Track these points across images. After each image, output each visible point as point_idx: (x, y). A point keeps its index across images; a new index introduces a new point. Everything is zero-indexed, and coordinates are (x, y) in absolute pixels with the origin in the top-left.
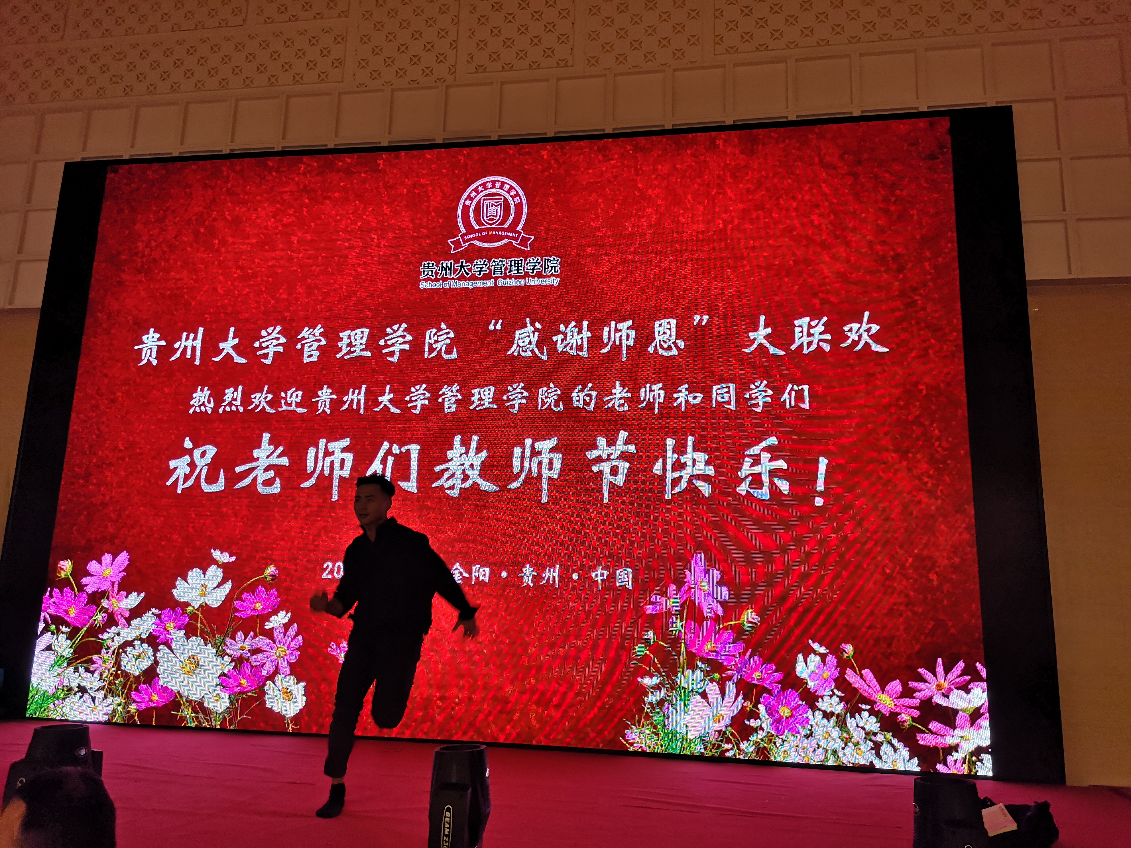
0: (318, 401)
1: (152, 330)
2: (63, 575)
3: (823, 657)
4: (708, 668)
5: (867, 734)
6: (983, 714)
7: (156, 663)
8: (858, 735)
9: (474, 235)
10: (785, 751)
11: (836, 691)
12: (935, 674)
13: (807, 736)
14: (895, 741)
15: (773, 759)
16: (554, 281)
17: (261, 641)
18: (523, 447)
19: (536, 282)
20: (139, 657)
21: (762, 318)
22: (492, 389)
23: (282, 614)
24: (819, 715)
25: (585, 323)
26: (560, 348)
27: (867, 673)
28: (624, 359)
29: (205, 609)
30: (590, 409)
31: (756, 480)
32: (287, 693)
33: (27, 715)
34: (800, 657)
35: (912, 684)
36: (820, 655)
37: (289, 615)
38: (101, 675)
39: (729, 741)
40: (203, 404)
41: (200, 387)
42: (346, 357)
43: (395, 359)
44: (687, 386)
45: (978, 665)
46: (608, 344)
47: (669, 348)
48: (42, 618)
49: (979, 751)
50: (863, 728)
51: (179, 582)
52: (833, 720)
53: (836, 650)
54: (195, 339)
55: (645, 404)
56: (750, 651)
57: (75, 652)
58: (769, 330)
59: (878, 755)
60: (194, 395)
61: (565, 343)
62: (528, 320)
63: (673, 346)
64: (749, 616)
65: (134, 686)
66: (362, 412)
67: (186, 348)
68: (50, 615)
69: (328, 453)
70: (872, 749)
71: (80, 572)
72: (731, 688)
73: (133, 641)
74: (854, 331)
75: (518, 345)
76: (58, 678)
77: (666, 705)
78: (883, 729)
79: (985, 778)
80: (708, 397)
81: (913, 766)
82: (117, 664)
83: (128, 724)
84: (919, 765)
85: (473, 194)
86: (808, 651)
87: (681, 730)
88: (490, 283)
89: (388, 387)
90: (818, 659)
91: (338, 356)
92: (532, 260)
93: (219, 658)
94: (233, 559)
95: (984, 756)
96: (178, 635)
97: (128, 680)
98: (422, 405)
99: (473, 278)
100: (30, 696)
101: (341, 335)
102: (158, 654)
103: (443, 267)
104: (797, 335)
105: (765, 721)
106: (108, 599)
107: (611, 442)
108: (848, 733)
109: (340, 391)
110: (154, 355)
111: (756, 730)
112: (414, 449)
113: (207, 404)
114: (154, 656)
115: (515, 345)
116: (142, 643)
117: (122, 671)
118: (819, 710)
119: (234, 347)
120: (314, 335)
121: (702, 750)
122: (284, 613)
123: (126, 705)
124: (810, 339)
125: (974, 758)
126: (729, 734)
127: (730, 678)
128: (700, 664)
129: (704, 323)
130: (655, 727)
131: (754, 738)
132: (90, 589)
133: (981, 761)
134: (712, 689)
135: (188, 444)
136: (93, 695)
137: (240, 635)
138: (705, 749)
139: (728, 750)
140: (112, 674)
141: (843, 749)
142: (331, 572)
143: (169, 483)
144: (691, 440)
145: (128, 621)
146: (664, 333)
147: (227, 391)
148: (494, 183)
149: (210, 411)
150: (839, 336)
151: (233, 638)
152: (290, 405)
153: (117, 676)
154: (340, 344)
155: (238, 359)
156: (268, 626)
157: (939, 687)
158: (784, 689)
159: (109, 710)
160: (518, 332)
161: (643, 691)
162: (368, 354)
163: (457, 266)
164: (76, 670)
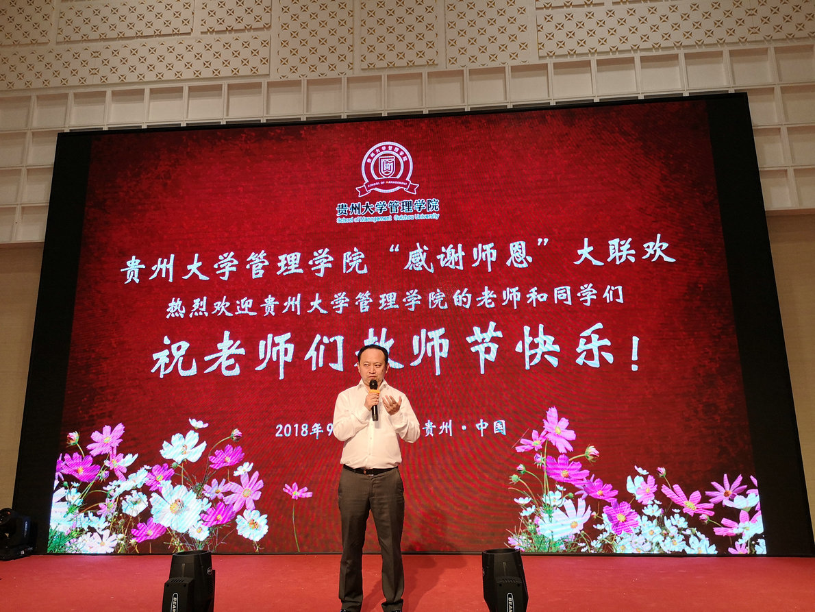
0: (265, 307)
1: (134, 257)
2: (72, 443)
3: (645, 478)
4: (565, 490)
5: (679, 530)
6: (757, 511)
7: (150, 506)
8: (673, 531)
9: (375, 184)
10: (623, 546)
11: (656, 501)
12: (723, 485)
13: (638, 534)
14: (699, 534)
15: (615, 551)
16: (436, 216)
17: (232, 486)
18: (420, 335)
19: (423, 217)
20: (136, 503)
21: (586, 240)
22: (395, 294)
23: (246, 464)
24: (645, 518)
25: (460, 246)
26: (442, 264)
27: (676, 487)
28: (490, 270)
29: (186, 463)
30: (467, 306)
31: (590, 354)
32: (253, 523)
33: (48, 552)
34: (629, 478)
35: (707, 493)
36: (642, 476)
37: (252, 464)
38: (107, 518)
39: (583, 541)
40: (177, 311)
41: (174, 299)
42: (284, 274)
43: (321, 275)
44: (536, 288)
45: (752, 477)
46: (477, 260)
47: (522, 262)
48: (57, 477)
49: (756, 538)
50: (676, 526)
51: (165, 443)
52: (655, 521)
53: (654, 473)
54: (168, 263)
55: (506, 302)
56: (593, 475)
57: (84, 501)
58: (591, 248)
59: (688, 544)
60: (170, 305)
61: (446, 260)
62: (418, 244)
63: (524, 261)
64: (591, 450)
65: (133, 524)
66: (299, 313)
67: (161, 270)
68: (63, 474)
69: (274, 344)
70: (683, 540)
71: (86, 440)
72: (581, 503)
73: (131, 490)
74: (651, 247)
75: (412, 262)
76: (72, 522)
77: (536, 518)
78: (690, 526)
79: (762, 555)
80: (551, 297)
81: (712, 550)
82: (119, 509)
83: (130, 552)
84: (716, 550)
85: (373, 155)
86: (634, 474)
87: (547, 534)
88: (389, 218)
89: (317, 295)
90: (642, 478)
91: (278, 273)
92: (419, 201)
93: (200, 500)
94: (207, 425)
95: (759, 540)
96: (166, 485)
97: (128, 520)
98: (344, 307)
99: (376, 215)
100: (50, 536)
101: (280, 258)
102: (151, 500)
103: (353, 207)
104: (611, 251)
105: (607, 525)
106: (109, 460)
107: (484, 330)
108: (666, 530)
109: (282, 298)
110: (136, 275)
111: (601, 532)
112: (340, 339)
113: (179, 311)
114: (148, 501)
115: (410, 263)
116: (138, 492)
117: (123, 514)
118: (645, 515)
119: (199, 269)
120: (259, 258)
121: (564, 549)
122: (248, 463)
123: (128, 539)
124: (620, 254)
125: (753, 542)
126: (582, 535)
127: (580, 496)
128: (558, 487)
129: (545, 244)
130: (529, 534)
131: (600, 537)
132: (94, 453)
133: (758, 544)
134: (569, 504)
135: (167, 341)
136: (101, 533)
137: (215, 481)
138: (566, 547)
139: (583, 547)
140: (115, 517)
141: (663, 541)
142: (282, 432)
143: (153, 371)
144: (541, 327)
145: (126, 476)
146: (517, 252)
147: (195, 301)
148: (387, 147)
149: (182, 316)
150: (640, 252)
151: (210, 484)
152: (244, 310)
153: (119, 518)
154: (279, 264)
155: (202, 277)
156: (236, 474)
157: (726, 494)
158: (619, 502)
159: (115, 544)
160: (411, 253)
161: (519, 508)
162: (301, 271)
163: (364, 207)
164: (86, 515)
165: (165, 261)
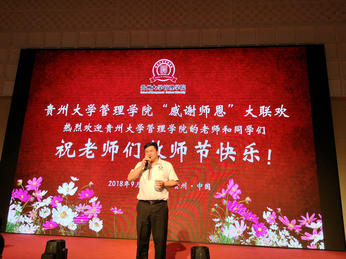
0: (107, 129)
1: (51, 104)
2: (19, 184)
3: (271, 212)
4: (235, 216)
5: (286, 236)
6: (321, 230)
7: (52, 214)
8: (283, 237)
9: (158, 77)
10: (260, 242)
11: (276, 223)
12: (306, 218)
13: (267, 237)
14: (294, 239)
15: (256, 245)
16: (184, 93)
17: (88, 207)
18: (174, 144)
19: (178, 92)
20: (45, 212)
21: (250, 106)
22: (164, 126)
23: (95, 198)
24: (270, 230)
25: (194, 106)
26: (186, 113)
27: (285, 217)
28: (207, 117)
29: (68, 196)
30: (196, 133)
31: (249, 157)
32: (96, 224)
33: (6, 232)
34: (264, 212)
35: (299, 221)
36: (270, 211)
37: (97, 198)
38: (32, 218)
39: (242, 239)
40: (68, 129)
41: (67, 123)
42: (116, 115)
43: (132, 116)
44: (227, 126)
45: (319, 215)
46: (201, 112)
47: (221, 114)
48: (12, 199)
49: (320, 242)
50: (284, 235)
51: (60, 187)
52: (275, 232)
53: (275, 210)
54: (65, 107)
55: (213, 132)
56: (248, 210)
57: (23, 210)
58: (252, 110)
59: (289, 243)
60: (65, 126)
61: (188, 112)
62: (176, 104)
63: (222, 114)
64: (248, 199)
65: (44, 222)
66: (121, 132)
67: (62, 110)
68: (14, 198)
69: (110, 145)
70: (287, 241)
71: (25, 183)
72: (243, 222)
73: (44, 207)
74: (279, 110)
75: (172, 112)
76: (17, 219)
77: (222, 228)
78: (290, 235)
79: (322, 250)
80: (233, 130)
81: (300, 246)
82: (38, 214)
83: (42, 234)
84: (302, 246)
85: (158, 64)
86: (267, 211)
87: (227, 235)
88: (163, 93)
89: (130, 124)
90: (270, 213)
91: (114, 114)
92: (177, 86)
93: (74, 212)
94: (78, 179)
95: (321, 243)
96: (59, 205)
97: (42, 220)
98: (141, 131)
99: (158, 91)
100: (7, 225)
101: (115, 107)
102: (52, 211)
103: (148, 87)
104: (261, 111)
105: (253, 232)
106: (35, 192)
107: (203, 143)
108: (280, 236)
109: (114, 125)
110: (51, 112)
111: (251, 235)
112: (139, 145)
113: (69, 129)
114: (51, 211)
115: (171, 112)
116: (46, 207)
117: (40, 217)
118: (271, 229)
119: (79, 111)
120: (106, 107)
121: (234, 242)
122: (96, 197)
123: (41, 228)
124: (265, 113)
125: (318, 244)
126: (242, 237)
127: (242, 219)
128: (232, 214)
129: (232, 107)
130: (219, 235)
131: (250, 238)
132: (28, 189)
133: (321, 244)
134: (237, 222)
135: (63, 142)
136: (29, 225)
137: (80, 205)
138: (235, 242)
139: (242, 242)
140: (36, 218)
141: (278, 241)
142: (111, 184)
143: (56, 154)
144: (228, 143)
145: (42, 200)
146: (219, 110)
147: (76, 125)
148: (164, 61)
149: (70, 131)
150: (274, 112)
151: (78, 206)
152: (98, 130)
153: (38, 218)
154: (114, 110)
155: (80, 114)
156: (90, 202)
157: (307, 221)
158: (259, 223)
159: (35, 230)
160: (172, 108)
161: (215, 223)
162: (123, 114)
163: (153, 87)
164: (24, 216)
165: (64, 106)
